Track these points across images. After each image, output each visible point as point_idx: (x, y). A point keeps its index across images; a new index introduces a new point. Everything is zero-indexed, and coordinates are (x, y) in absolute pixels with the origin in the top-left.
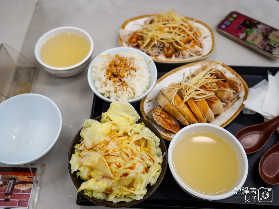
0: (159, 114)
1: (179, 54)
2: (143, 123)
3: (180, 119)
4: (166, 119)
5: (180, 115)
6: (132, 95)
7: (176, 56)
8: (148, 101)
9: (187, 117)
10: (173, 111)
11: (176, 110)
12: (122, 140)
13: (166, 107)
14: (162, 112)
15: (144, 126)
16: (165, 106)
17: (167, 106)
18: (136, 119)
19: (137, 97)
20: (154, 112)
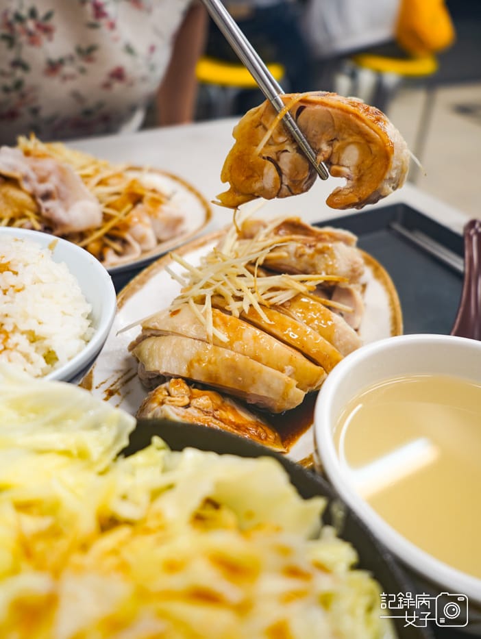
0: (186, 401)
1: (124, 242)
2: (157, 441)
3: (269, 387)
4: (217, 410)
5: (260, 372)
6: (42, 362)
7: (118, 253)
8: (105, 396)
9: (289, 368)
10: (233, 367)
11: (239, 358)
12: (115, 552)
13: (196, 365)
14: (191, 391)
15: (166, 453)
16: (190, 365)
17: (199, 361)
18: (117, 439)
19: (70, 359)
20: (162, 403)
